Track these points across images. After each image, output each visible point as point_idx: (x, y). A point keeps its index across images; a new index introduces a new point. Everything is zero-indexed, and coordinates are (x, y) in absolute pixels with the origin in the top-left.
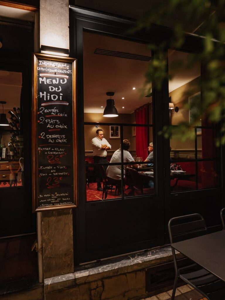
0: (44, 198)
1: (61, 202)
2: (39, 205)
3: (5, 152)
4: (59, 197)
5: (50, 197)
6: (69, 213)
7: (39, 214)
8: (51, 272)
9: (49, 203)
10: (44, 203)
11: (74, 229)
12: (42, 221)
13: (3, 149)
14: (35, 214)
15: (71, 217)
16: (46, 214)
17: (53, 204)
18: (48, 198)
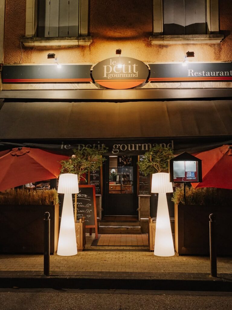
0: (141, 192)
1: (146, 194)
2: (139, 194)
3: (118, 178)
4: (146, 192)
5: (143, 192)
6: (148, 198)
7: (139, 197)
8: (142, 216)
9: (142, 194)
10: (141, 194)
11: (150, 204)
12: (140, 199)
13: (117, 176)
14: (138, 197)
15: (149, 199)
16: (141, 197)
17: (144, 194)
18: (142, 192)
